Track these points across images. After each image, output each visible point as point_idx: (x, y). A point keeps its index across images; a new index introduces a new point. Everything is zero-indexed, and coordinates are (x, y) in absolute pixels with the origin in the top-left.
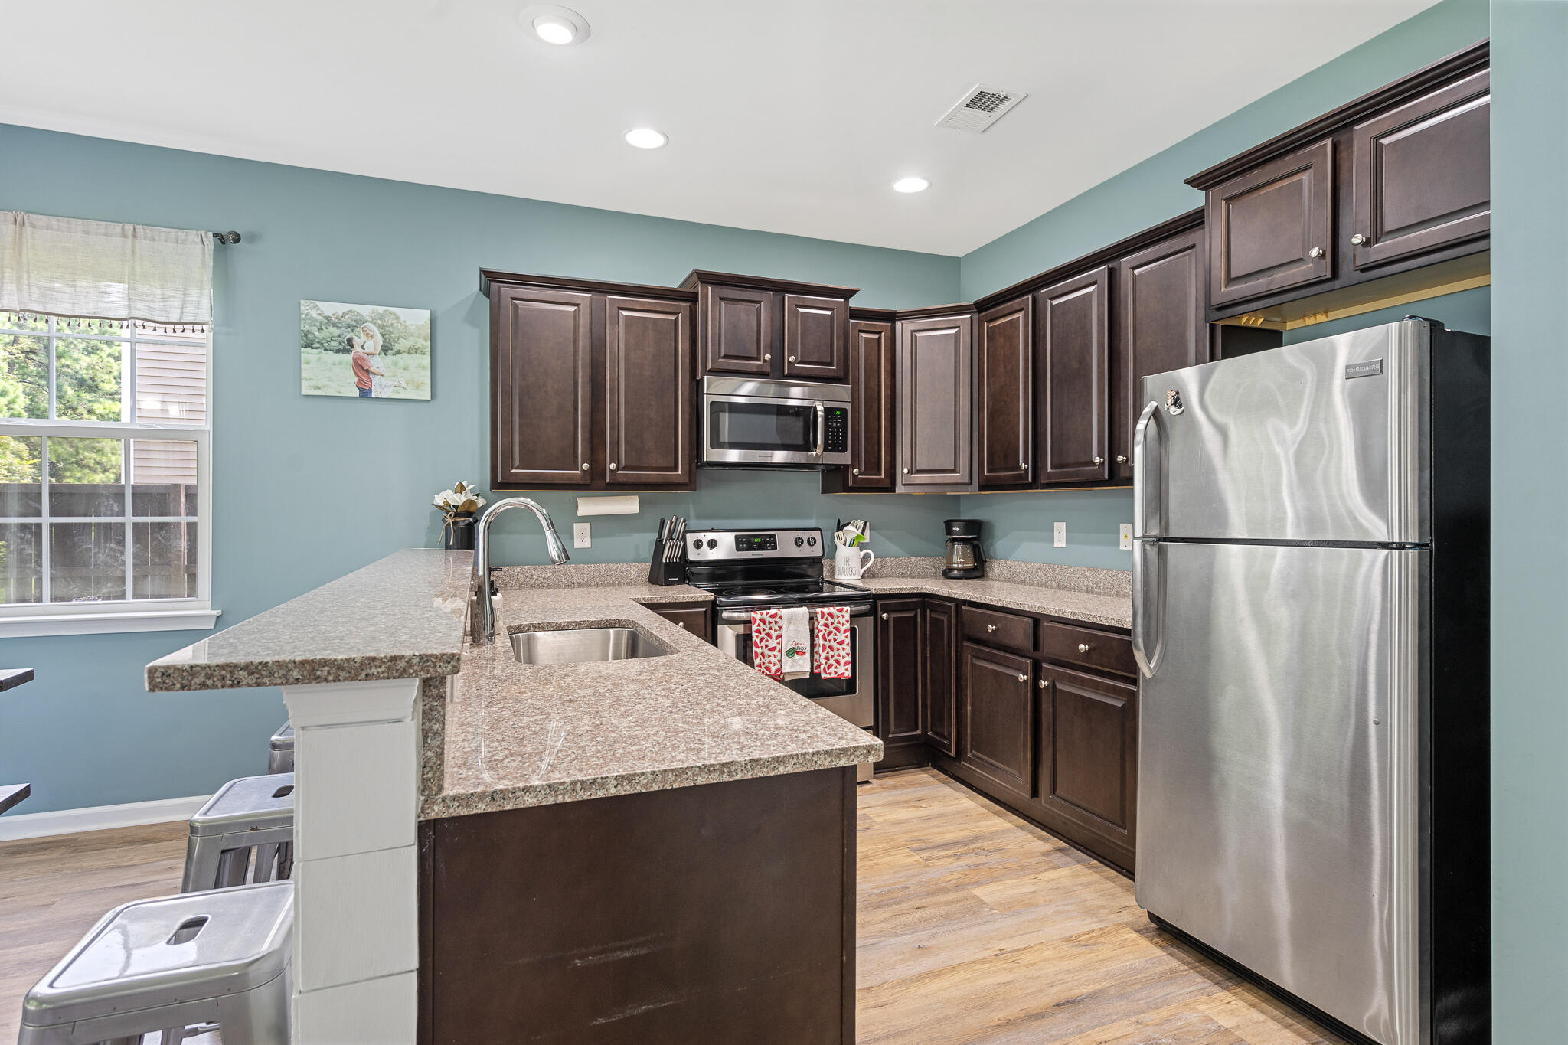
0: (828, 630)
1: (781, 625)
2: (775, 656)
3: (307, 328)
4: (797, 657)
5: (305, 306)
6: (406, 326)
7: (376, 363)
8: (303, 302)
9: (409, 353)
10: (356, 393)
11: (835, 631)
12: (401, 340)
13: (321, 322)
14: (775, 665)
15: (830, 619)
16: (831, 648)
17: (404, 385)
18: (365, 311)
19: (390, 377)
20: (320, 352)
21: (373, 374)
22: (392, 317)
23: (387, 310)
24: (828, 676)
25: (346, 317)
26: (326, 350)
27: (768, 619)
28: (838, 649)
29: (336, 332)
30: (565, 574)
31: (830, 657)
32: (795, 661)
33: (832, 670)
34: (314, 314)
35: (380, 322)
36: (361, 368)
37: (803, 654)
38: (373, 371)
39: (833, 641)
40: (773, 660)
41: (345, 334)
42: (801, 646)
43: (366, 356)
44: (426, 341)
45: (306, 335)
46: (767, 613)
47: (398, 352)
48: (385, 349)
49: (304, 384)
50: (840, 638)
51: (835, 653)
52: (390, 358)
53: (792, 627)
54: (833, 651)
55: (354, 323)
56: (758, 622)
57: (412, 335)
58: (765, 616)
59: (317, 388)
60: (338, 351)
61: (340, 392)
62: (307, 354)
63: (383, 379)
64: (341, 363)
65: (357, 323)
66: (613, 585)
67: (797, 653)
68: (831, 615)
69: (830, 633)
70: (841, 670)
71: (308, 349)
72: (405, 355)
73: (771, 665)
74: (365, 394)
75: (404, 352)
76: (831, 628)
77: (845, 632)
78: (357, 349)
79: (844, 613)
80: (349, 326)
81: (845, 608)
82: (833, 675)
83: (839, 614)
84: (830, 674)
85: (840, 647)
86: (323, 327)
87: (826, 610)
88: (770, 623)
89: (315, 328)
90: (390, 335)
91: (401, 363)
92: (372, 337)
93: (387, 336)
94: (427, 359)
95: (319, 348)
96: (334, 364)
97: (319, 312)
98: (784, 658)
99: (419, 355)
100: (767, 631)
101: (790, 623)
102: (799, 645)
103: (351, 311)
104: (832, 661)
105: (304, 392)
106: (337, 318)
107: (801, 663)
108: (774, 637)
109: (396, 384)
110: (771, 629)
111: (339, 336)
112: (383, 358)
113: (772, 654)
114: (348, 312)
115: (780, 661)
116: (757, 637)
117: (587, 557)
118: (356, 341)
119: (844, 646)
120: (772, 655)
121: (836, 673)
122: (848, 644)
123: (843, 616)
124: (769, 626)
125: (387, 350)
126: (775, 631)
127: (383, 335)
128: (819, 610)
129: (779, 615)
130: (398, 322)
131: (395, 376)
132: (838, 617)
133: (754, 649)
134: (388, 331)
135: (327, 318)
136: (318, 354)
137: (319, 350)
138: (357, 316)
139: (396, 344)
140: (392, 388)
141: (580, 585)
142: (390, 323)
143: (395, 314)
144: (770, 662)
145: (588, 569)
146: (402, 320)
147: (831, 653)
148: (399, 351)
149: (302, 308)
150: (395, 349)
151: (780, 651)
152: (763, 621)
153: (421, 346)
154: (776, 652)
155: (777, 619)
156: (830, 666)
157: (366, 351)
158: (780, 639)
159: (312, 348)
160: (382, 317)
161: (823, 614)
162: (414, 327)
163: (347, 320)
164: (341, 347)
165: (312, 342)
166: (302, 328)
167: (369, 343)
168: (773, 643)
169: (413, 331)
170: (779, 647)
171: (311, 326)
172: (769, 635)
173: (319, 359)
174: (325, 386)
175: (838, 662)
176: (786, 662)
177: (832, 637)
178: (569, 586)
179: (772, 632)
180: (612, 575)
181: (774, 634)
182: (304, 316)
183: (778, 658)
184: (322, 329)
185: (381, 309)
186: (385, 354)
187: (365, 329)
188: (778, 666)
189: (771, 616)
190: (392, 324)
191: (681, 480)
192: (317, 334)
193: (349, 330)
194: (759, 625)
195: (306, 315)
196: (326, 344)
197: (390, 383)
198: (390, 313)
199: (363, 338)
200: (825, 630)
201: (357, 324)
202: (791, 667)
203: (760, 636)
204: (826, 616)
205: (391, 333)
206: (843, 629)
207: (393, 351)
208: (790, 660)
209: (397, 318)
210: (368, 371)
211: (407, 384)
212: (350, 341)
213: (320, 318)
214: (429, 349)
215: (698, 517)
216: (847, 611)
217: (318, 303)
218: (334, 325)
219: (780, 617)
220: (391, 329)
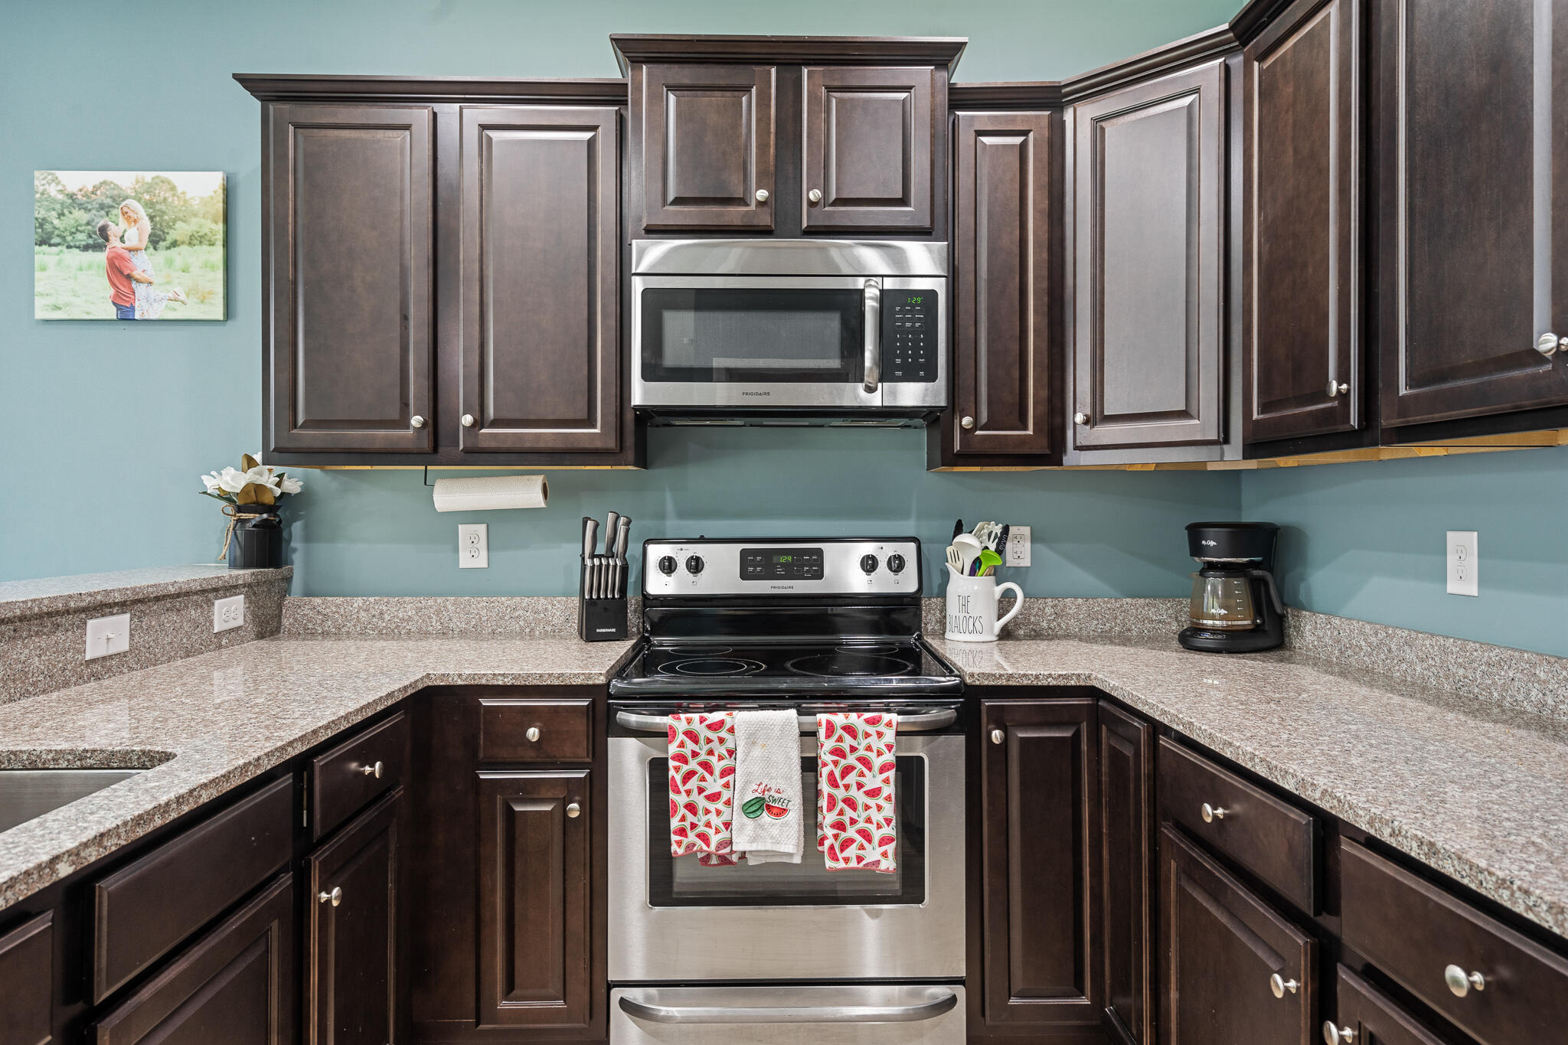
0: (843, 762)
1: (731, 746)
2: (719, 813)
3: (41, 213)
4: (766, 818)
5: (40, 180)
6: (185, 201)
7: (143, 264)
8: (37, 174)
9: (190, 244)
10: (112, 313)
11: (859, 766)
12: (179, 224)
13: (62, 204)
14: (717, 831)
15: (848, 740)
16: (850, 803)
17: (183, 297)
18: (125, 180)
19: (160, 284)
20: (61, 251)
21: (138, 281)
22: (165, 187)
23: (157, 177)
24: (841, 865)
25: (98, 192)
26: (69, 247)
27: (703, 732)
28: (867, 807)
29: (81, 216)
30: (438, 612)
31: (847, 822)
32: (762, 827)
33: (852, 851)
34: (53, 190)
35: (147, 197)
36: (120, 274)
37: (782, 812)
38: (138, 277)
39: (854, 787)
40: (716, 821)
41: (96, 220)
42: (777, 796)
43: (126, 254)
44: (216, 222)
45: (41, 226)
46: (702, 720)
47: (174, 244)
48: (155, 240)
49: (39, 302)
50: (872, 781)
51: (861, 815)
52: (162, 255)
53: (757, 752)
54: (855, 809)
55: (109, 201)
56: (680, 737)
57: (195, 215)
58: (696, 726)
59: (57, 308)
60: (86, 248)
61: (88, 313)
62: (45, 256)
63: (151, 288)
64: (90, 267)
65: (114, 200)
66: (521, 635)
67: (769, 808)
68: (850, 730)
69: (847, 770)
70: (872, 854)
71: (45, 248)
72: (184, 248)
73: (711, 832)
74: (126, 316)
75: (183, 243)
76: (851, 759)
77: (883, 769)
78: (114, 242)
79: (881, 728)
80: (102, 207)
81: (886, 717)
82: (853, 864)
83: (871, 729)
84: (847, 860)
85: (871, 802)
86: (66, 211)
87: (839, 719)
88: (709, 741)
89: (54, 214)
90: (161, 217)
91: (179, 262)
92: (135, 221)
93: (158, 219)
94: (218, 252)
95: (58, 245)
96: (81, 270)
97: (60, 187)
98: (738, 819)
99: (205, 247)
100: (703, 757)
101: (754, 743)
102: (772, 793)
103: (104, 183)
104: (851, 832)
105: (40, 314)
106: (86, 195)
107: (775, 831)
108: (717, 772)
109: (171, 295)
110: (711, 753)
111: (88, 224)
112: (151, 255)
113: (712, 806)
114: (101, 183)
115: (727, 825)
116: (677, 769)
117: (474, 585)
118: (114, 231)
119: (881, 801)
120: (714, 811)
121: (860, 859)
122: (888, 799)
123: (880, 735)
124: (706, 748)
125: (157, 242)
126: (721, 758)
127: (152, 218)
128: (823, 717)
129: (728, 726)
130: (174, 195)
131: (168, 283)
132: (867, 735)
133: (672, 796)
134: (159, 210)
135: (71, 196)
136: (58, 254)
137: (60, 247)
138: (114, 189)
139: (171, 232)
140: (165, 302)
141: (463, 634)
142: (162, 198)
143: (169, 182)
144: (708, 825)
145: (479, 605)
146: (180, 190)
147: (849, 812)
148: (176, 241)
149: (36, 183)
150: (169, 239)
151: (728, 803)
152: (692, 736)
153: (205, 230)
154: (720, 805)
155: (723, 734)
156: (846, 844)
157: (128, 244)
158: (730, 778)
159: (50, 245)
160: (150, 188)
161: (830, 729)
162: (197, 202)
163: (100, 197)
164: (91, 241)
165: (50, 235)
166: (37, 215)
167: (131, 233)
168: (714, 785)
169: (196, 207)
170: (725, 797)
171: (48, 210)
172: (706, 766)
173: (59, 263)
174: (67, 305)
175: (866, 835)
176: (742, 826)
177: (852, 779)
178: (444, 634)
179: (713, 760)
180: (519, 617)
181: (718, 766)
182: (38, 196)
183: (725, 817)
184: (63, 215)
185: (148, 176)
186: (155, 249)
187: (125, 209)
188: (724, 835)
189: (710, 727)
190: (165, 199)
191: (598, 444)
192: (56, 222)
193: (103, 213)
194: (682, 745)
195: (42, 194)
196: (69, 238)
197: (162, 295)
198: (162, 182)
199: (123, 224)
200: (836, 763)
201: (112, 203)
202: (753, 840)
203: (685, 768)
204: (839, 732)
205: (164, 213)
206: (877, 762)
207: (167, 243)
208: (750, 823)
209: (173, 188)
210: (129, 277)
211: (188, 295)
212: (103, 231)
213: (60, 197)
214: (220, 236)
215: (682, 515)
216: (889, 724)
217: (58, 173)
218: (81, 207)
219: (731, 730)
220: (163, 208)
